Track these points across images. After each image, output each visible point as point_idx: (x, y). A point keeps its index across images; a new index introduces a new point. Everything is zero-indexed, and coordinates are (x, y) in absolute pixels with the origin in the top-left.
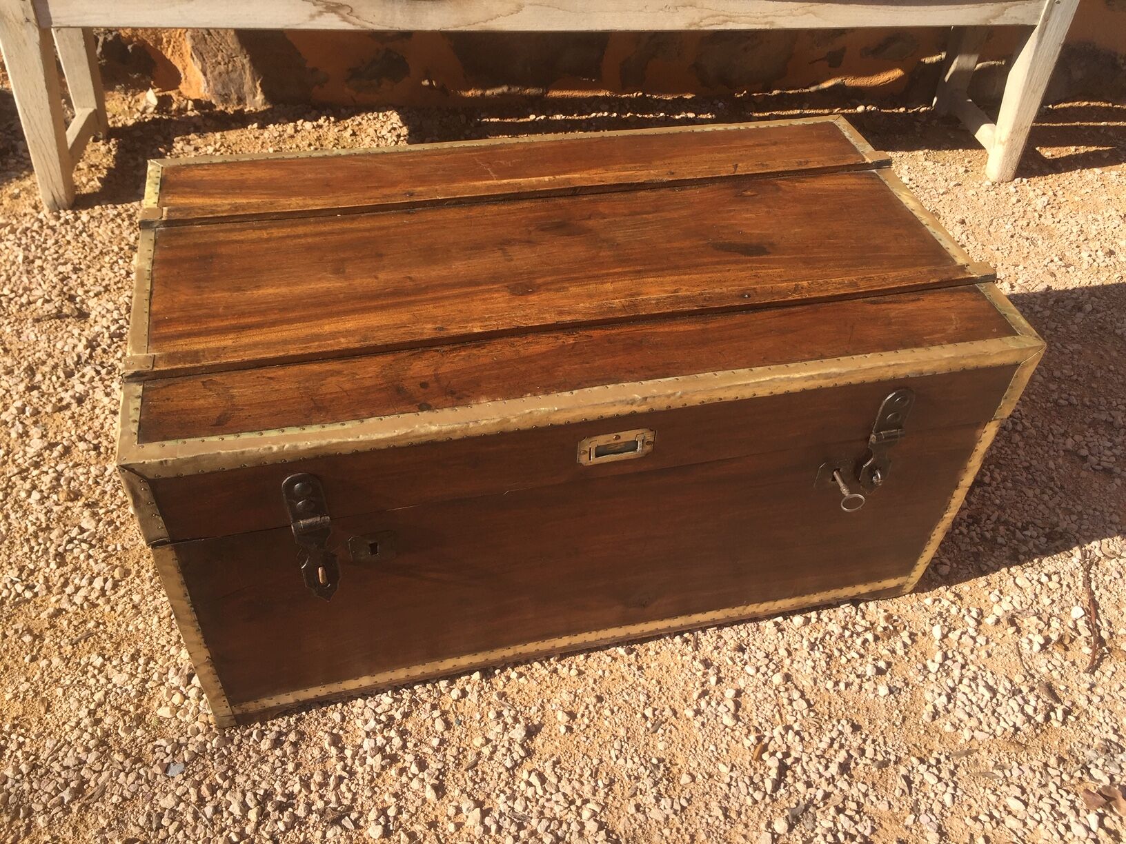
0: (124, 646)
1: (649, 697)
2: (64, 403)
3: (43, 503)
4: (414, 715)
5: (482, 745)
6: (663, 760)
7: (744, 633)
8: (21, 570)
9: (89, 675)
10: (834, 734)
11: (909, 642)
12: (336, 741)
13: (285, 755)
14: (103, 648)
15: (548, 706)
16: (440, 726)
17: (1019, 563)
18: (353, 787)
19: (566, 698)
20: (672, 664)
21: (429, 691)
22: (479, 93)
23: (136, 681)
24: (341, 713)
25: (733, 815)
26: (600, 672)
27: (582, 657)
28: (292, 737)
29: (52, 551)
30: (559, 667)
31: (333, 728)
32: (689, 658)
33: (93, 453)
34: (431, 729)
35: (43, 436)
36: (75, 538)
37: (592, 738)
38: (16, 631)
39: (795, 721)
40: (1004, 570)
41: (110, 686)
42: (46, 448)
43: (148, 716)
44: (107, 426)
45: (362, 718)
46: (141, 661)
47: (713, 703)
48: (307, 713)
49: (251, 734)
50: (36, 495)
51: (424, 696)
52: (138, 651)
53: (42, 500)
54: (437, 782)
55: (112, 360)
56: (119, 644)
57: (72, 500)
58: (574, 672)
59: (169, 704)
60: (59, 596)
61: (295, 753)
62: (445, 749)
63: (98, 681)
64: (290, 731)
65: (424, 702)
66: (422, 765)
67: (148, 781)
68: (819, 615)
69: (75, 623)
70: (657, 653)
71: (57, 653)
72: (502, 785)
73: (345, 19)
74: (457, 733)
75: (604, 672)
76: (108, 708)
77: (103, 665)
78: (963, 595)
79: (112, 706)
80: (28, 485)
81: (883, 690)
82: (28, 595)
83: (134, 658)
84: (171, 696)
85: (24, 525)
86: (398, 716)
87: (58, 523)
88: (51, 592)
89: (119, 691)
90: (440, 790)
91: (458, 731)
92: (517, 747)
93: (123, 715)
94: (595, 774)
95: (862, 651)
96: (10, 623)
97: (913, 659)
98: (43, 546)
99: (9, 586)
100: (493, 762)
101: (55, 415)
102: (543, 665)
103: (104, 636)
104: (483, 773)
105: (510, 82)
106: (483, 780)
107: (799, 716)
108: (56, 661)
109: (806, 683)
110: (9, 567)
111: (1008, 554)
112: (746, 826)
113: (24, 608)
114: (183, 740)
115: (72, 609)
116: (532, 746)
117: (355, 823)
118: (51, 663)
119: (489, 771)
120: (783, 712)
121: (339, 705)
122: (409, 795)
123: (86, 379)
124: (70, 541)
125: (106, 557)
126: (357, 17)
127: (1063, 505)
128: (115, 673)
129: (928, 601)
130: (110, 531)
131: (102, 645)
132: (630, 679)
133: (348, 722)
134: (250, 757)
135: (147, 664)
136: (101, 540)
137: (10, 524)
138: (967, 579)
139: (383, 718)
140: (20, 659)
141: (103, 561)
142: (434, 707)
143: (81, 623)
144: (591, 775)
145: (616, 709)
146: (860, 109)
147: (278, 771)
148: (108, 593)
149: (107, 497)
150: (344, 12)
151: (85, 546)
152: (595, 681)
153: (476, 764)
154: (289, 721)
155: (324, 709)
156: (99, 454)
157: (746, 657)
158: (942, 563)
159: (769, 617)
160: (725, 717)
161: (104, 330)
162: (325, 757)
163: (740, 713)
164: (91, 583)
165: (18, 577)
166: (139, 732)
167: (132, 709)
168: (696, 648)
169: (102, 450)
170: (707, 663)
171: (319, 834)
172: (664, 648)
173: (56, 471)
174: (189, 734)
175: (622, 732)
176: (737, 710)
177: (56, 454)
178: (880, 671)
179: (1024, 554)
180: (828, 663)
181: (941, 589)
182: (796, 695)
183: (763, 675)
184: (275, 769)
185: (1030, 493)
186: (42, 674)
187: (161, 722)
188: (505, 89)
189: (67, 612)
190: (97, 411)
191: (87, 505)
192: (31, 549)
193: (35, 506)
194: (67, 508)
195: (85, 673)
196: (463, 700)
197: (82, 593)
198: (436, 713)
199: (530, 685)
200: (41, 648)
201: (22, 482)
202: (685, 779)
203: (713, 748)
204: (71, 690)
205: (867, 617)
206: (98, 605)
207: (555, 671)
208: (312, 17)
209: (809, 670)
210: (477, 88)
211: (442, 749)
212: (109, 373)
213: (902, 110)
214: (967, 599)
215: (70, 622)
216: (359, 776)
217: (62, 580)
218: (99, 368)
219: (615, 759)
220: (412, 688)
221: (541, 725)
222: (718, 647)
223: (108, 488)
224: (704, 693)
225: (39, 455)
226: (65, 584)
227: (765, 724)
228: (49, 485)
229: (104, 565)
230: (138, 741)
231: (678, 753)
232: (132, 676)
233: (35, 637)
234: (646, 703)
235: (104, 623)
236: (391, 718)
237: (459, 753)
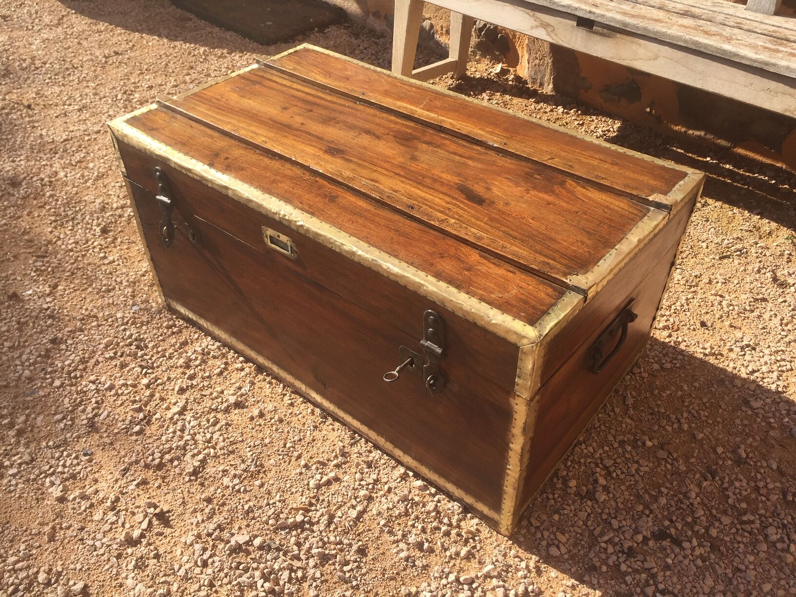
1: (300, 440)
4: (217, 360)
6: (264, 467)
7: (383, 461)
10: (346, 541)
11: (463, 555)
13: (165, 334)
15: (260, 404)
16: (218, 371)
18: (164, 362)
19: (271, 408)
20: (331, 440)
21: (234, 357)
22: (683, 130)
24: (199, 337)
25: (251, 515)
26: (298, 412)
27: (302, 400)
30: (288, 395)
31: (190, 339)
34: (213, 369)
37: (254, 430)
39: (340, 517)
45: (202, 344)
47: (319, 471)
48: (192, 327)
51: (229, 357)
54: (185, 387)
58: (290, 402)
62: (206, 381)
64: (178, 327)
65: (226, 359)
66: (192, 378)
67: (125, 304)
68: (436, 494)
70: (334, 430)
72: (201, 411)
73: (549, 35)
74: (218, 380)
75: (300, 413)
78: (544, 574)
86: (211, 355)
90: (182, 391)
91: (221, 379)
92: (225, 404)
94: (232, 443)
97: (451, 564)
100: (211, 401)
102: (284, 388)
104: (203, 401)
105: (707, 130)
107: (345, 517)
109: (374, 511)
112: (248, 526)
116: (231, 410)
117: (146, 373)
121: (203, 334)
122: (173, 383)
126: (556, 35)
129: (514, 554)
132: (305, 427)
133: (196, 342)
139: (206, 350)
144: (231, 442)
147: (156, 336)
150: (550, 29)
152: (292, 413)
153: (205, 396)
154: (183, 324)
155: (198, 331)
158: (558, 547)
159: (408, 468)
160: (314, 480)
163: (323, 487)
168: (352, 444)
171: (134, 365)
172: (340, 431)
175: (267, 441)
176: (325, 485)
178: (419, 546)
180: (400, 515)
181: (534, 557)
182: (359, 508)
183: (360, 485)
185: (710, 582)
188: (702, 133)
196: (238, 371)
198: (223, 366)
199: (267, 390)
202: (258, 483)
203: (289, 486)
205: (462, 521)
207: (285, 395)
208: (532, 28)
209: (385, 507)
210: (683, 126)
211: (205, 379)
214: (542, 578)
216: (171, 361)
219: (248, 446)
220: (230, 350)
221: (247, 407)
222: (361, 454)
224: (323, 464)
227: (325, 502)
231: (273, 472)
234: (294, 441)
236: (209, 353)
237: (207, 386)
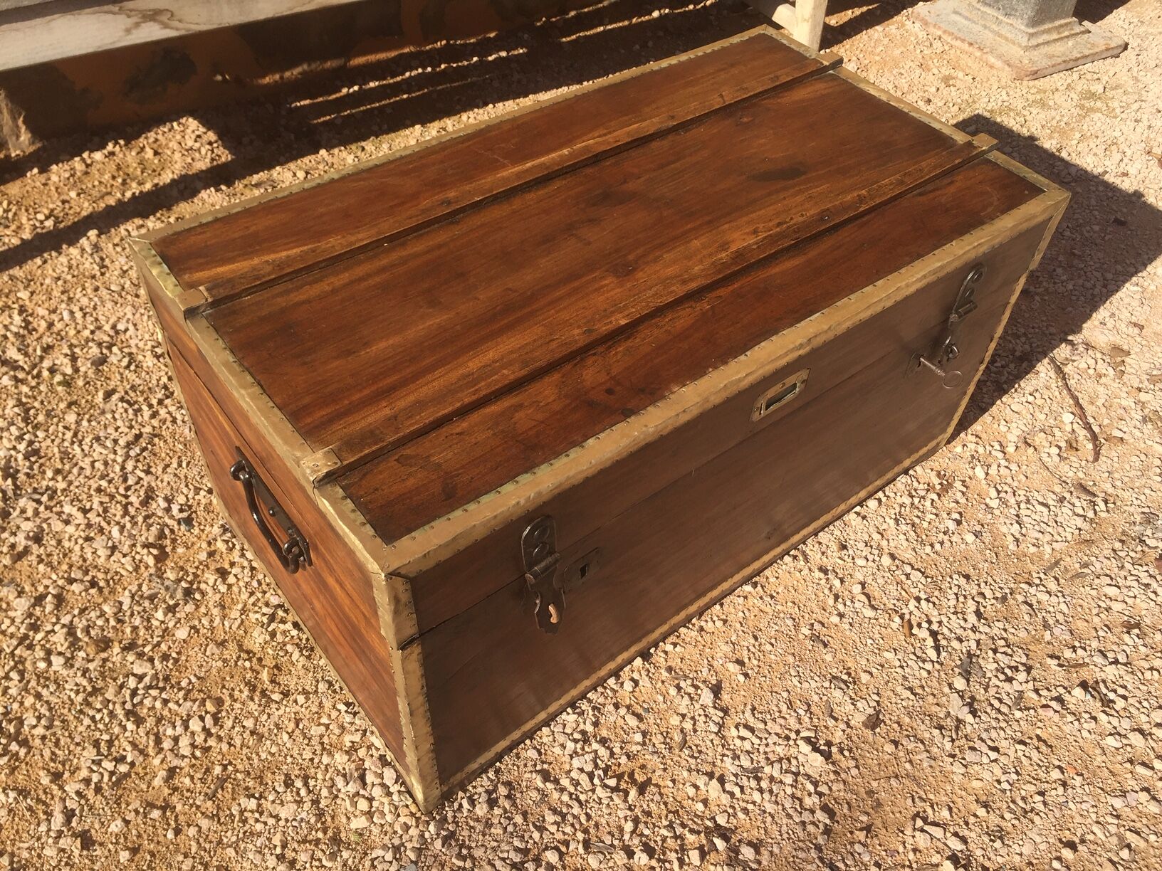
0: (268, 777)
1: (794, 620)
2: (20, 548)
3: (72, 666)
4: (603, 721)
5: (681, 722)
7: (837, 533)
8: (96, 744)
9: (251, 821)
10: (955, 590)
11: (964, 489)
12: (546, 776)
13: (505, 811)
14: (247, 789)
15: (715, 663)
16: (632, 721)
17: (1006, 392)
19: (727, 649)
20: (795, 583)
21: (602, 693)
22: (277, 77)
23: (307, 806)
24: (535, 748)
25: (919, 691)
26: (741, 614)
27: (718, 607)
28: (503, 790)
29: (119, 712)
30: (703, 624)
31: (535, 765)
32: (806, 571)
33: (93, 591)
34: (625, 727)
35: (20, 593)
36: (137, 689)
37: (768, 675)
38: (137, 812)
39: (920, 591)
40: (999, 402)
41: (282, 823)
42: (34, 606)
43: (342, 835)
44: (89, 556)
45: (556, 744)
46: (299, 783)
47: (848, 603)
48: (501, 763)
49: (461, 806)
50: (57, 661)
51: (601, 700)
52: (287, 775)
53: (69, 663)
55: (44, 483)
56: (261, 777)
57: (104, 650)
58: (719, 624)
59: (357, 813)
60: (161, 756)
61: (514, 804)
62: (650, 740)
63: (265, 823)
64: (496, 786)
65: (604, 705)
68: (884, 492)
69: (199, 775)
70: (777, 578)
71: (199, 815)
72: (720, 749)
73: (166, 26)
74: (651, 721)
75: (743, 612)
76: (296, 845)
77: (259, 805)
78: (980, 434)
79: (299, 842)
80: (40, 653)
81: (970, 538)
82: (123, 768)
83: (288, 783)
84: (355, 804)
85: (66, 698)
86: (589, 728)
87: (104, 679)
88: (147, 755)
89: (295, 823)
91: (651, 718)
92: (712, 711)
93: (316, 845)
94: (790, 705)
95: (934, 511)
96: (123, 806)
97: (975, 502)
98: (105, 711)
99: (95, 768)
100: (699, 733)
101: (18, 565)
102: (688, 628)
103: (240, 776)
104: (697, 746)
105: (309, 59)
106: (700, 752)
107: (920, 585)
108: (205, 823)
109: (909, 555)
110: (80, 748)
111: (992, 388)
112: (934, 695)
113: (128, 784)
114: (396, 842)
115: (184, 763)
116: (723, 704)
118: (200, 828)
119: (701, 743)
120: (906, 587)
121: (528, 742)
123: (30, 513)
124: (134, 693)
125: (186, 695)
126: (180, 21)
127: (1010, 332)
128: (279, 807)
129: (959, 449)
130: (171, 667)
131: (243, 785)
132: (768, 609)
133: (545, 754)
134: (473, 828)
135: (306, 784)
136: (167, 679)
137: (47, 702)
138: (976, 419)
139: (577, 736)
140: (161, 839)
141: (185, 700)
142: (617, 706)
143: (205, 773)
144: (788, 708)
145: (773, 641)
146: (656, 14)
147: (510, 828)
148: (213, 731)
149: (142, 632)
150: (164, 18)
151: (154, 692)
152: (741, 624)
153: (685, 741)
154: (488, 777)
155: (515, 751)
156: (100, 590)
157: (851, 552)
159: (848, 511)
160: (863, 610)
161: (13, 452)
162: (544, 795)
163: (873, 603)
164: (187, 728)
165: (99, 753)
166: (345, 854)
167: (320, 835)
168: (806, 560)
169: (102, 584)
170: (824, 570)
172: (779, 571)
173: (64, 626)
174: (400, 832)
175: (790, 659)
176: (870, 601)
177: (49, 608)
178: (959, 523)
179: (1005, 383)
180: (915, 532)
181: (962, 435)
182: (908, 569)
183: (873, 562)
184: (506, 828)
186: (198, 843)
187: (361, 835)
188: (305, 67)
189: (181, 769)
190: (66, 544)
191: (126, 649)
192: (93, 718)
193: (65, 672)
194: (105, 660)
195: (245, 821)
196: (637, 690)
197: (184, 742)
198: (623, 711)
199: (688, 651)
200: (176, 817)
201: (29, 652)
202: (865, 678)
203: (870, 641)
204: (242, 845)
205: (922, 481)
206: (210, 747)
207: (702, 629)
208: (128, 31)
209: (905, 544)
210: (273, 73)
211: (647, 741)
212: (51, 498)
213: (691, 7)
214: (984, 436)
215: (192, 778)
217: (152, 737)
218: (37, 497)
219: (799, 685)
220: (585, 698)
221: (719, 683)
222: (824, 553)
223: (137, 621)
224: (836, 597)
225: (30, 615)
226: (158, 741)
227: (898, 604)
228: (66, 644)
229: (189, 704)
230: (350, 862)
231: (846, 658)
232: (299, 802)
233: (164, 809)
235: (230, 763)
236: (583, 733)
237: (665, 738)
